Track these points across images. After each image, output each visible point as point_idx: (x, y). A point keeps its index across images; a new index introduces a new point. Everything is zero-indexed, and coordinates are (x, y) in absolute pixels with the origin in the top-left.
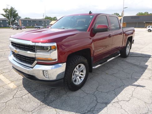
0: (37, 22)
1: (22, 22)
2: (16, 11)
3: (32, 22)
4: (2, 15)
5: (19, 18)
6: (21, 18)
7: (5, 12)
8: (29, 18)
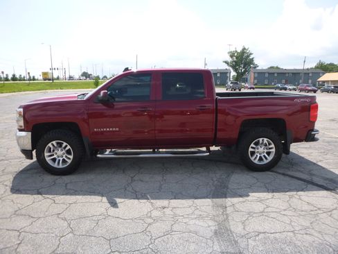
0: (287, 75)
1: (256, 75)
2: (251, 54)
3: (276, 75)
4: (226, 62)
5: (255, 67)
6: (258, 68)
7: (231, 57)
8: (277, 68)
